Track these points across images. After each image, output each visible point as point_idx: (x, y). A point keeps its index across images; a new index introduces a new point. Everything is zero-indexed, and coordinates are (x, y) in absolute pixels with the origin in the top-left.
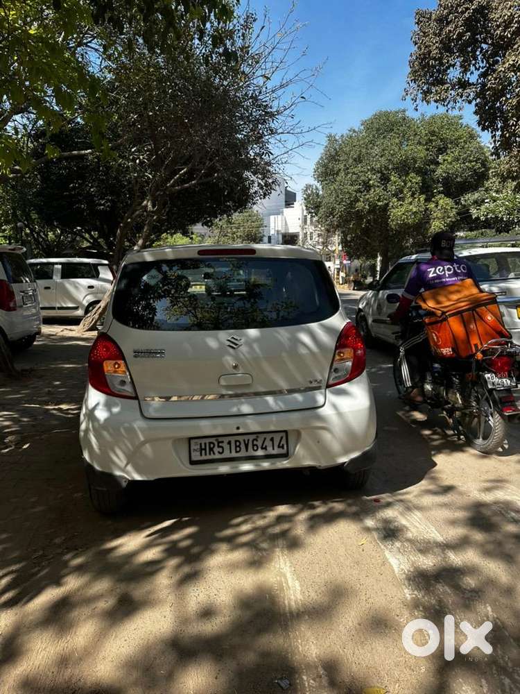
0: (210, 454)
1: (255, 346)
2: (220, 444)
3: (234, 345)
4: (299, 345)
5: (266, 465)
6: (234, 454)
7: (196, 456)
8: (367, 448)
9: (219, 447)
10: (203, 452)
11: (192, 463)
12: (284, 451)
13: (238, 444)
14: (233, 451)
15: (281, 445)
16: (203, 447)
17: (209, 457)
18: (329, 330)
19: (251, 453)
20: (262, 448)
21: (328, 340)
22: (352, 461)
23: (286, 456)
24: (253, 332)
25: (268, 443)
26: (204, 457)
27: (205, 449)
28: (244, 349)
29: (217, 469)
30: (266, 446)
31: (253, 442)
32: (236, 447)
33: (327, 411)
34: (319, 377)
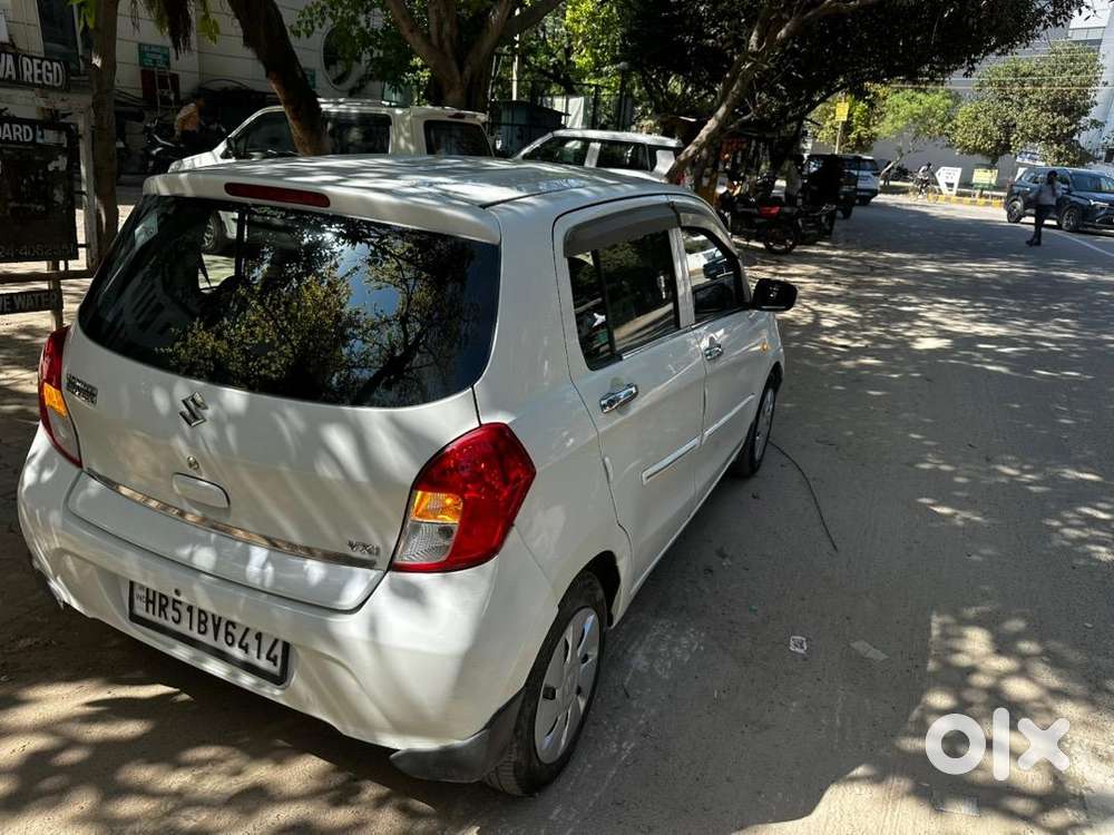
0: (160, 616)
1: (230, 432)
2: (178, 606)
3: (193, 414)
4: (324, 456)
5: (247, 681)
6: (195, 634)
7: (140, 609)
8: (457, 743)
9: (174, 609)
10: (151, 606)
11: (135, 618)
12: (276, 670)
13: (203, 618)
14: (195, 628)
15: (272, 656)
16: (151, 598)
17: (156, 619)
18: (410, 437)
19: (221, 644)
20: (240, 646)
21: (402, 465)
22: (412, 755)
23: (280, 680)
24: (235, 398)
25: (251, 640)
26: (149, 616)
27: (153, 603)
28: (207, 430)
29: (173, 647)
30: (247, 645)
31: (227, 628)
32: (200, 622)
33: (351, 628)
34: (376, 543)
